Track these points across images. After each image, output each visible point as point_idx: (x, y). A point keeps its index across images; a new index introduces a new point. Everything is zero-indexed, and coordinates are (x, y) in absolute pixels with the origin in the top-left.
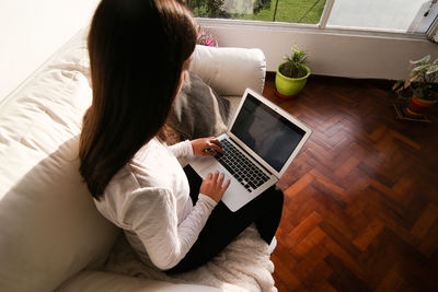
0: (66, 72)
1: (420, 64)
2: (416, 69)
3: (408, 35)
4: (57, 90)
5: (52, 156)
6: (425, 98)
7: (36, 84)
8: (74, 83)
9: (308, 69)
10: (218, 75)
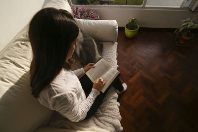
0: (23, 42)
1: (185, 22)
2: (184, 24)
3: (181, 8)
4: (19, 52)
5: (16, 84)
6: (188, 36)
7: (9, 50)
8: (26, 48)
9: (138, 26)
10: (97, 33)
